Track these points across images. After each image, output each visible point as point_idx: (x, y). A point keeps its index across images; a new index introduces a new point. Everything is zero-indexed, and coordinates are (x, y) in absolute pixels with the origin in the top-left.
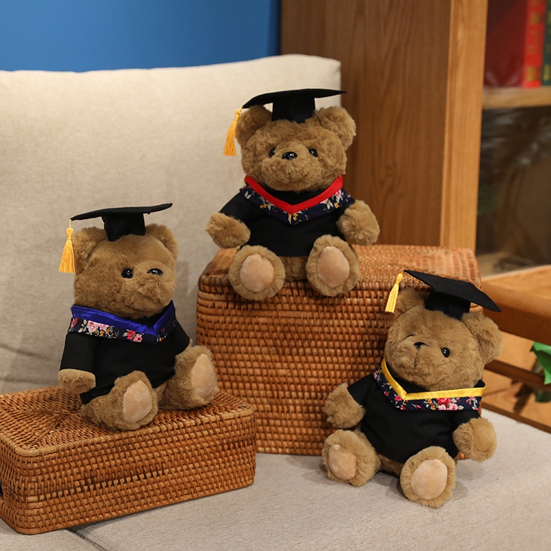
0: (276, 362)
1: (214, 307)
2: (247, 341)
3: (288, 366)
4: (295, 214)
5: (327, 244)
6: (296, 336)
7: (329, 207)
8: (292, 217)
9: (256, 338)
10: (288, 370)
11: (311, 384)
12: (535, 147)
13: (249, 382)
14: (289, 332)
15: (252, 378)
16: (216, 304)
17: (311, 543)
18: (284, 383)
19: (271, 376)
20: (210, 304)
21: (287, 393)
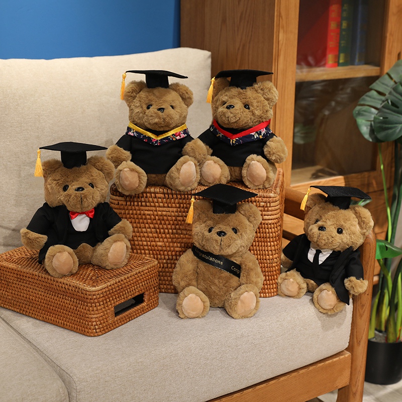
0: (156, 238)
1: (118, 204)
2: (138, 225)
3: (163, 240)
4: (234, 140)
5: (253, 159)
6: (167, 222)
7: (256, 137)
8: (233, 141)
9: (143, 223)
10: (163, 243)
11: (177, 252)
12: (333, 103)
13: (140, 249)
14: (163, 220)
15: (141, 247)
16: (120, 203)
17: (163, 350)
18: (161, 251)
19: (153, 246)
20: (116, 202)
21: (163, 257)
